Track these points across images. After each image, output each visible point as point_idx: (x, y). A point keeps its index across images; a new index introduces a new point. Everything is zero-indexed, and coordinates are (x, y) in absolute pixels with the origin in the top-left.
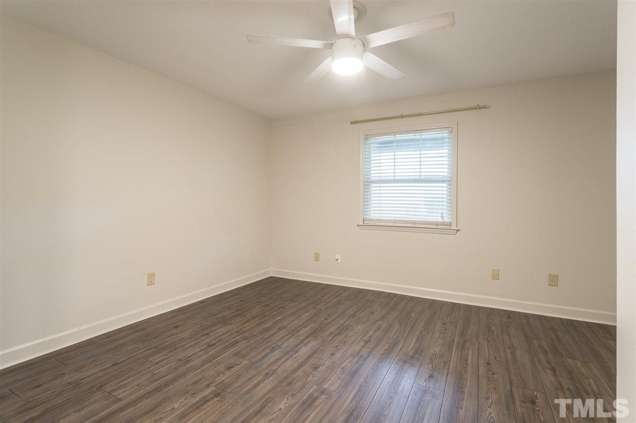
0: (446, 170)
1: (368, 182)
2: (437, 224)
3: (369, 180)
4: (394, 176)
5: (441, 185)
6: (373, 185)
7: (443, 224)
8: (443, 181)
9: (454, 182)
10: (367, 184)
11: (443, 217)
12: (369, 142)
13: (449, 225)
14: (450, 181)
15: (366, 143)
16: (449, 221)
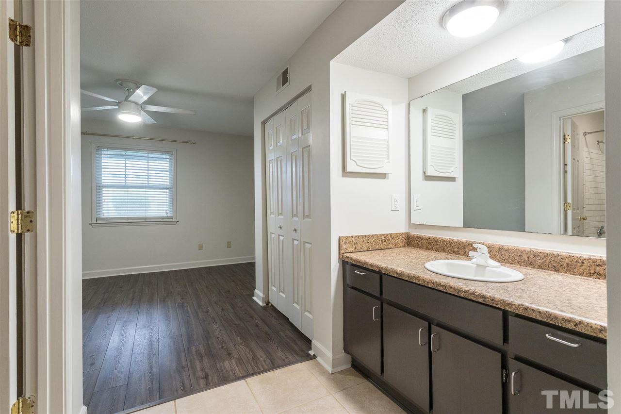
0: (168, 181)
1: (99, 186)
2: (163, 218)
3: (100, 185)
4: (126, 183)
5: (165, 191)
6: (103, 189)
7: (168, 218)
8: (167, 188)
9: (175, 190)
10: (99, 188)
11: (167, 213)
12: (100, 153)
13: (171, 219)
14: (171, 188)
15: (97, 153)
16: (172, 215)
